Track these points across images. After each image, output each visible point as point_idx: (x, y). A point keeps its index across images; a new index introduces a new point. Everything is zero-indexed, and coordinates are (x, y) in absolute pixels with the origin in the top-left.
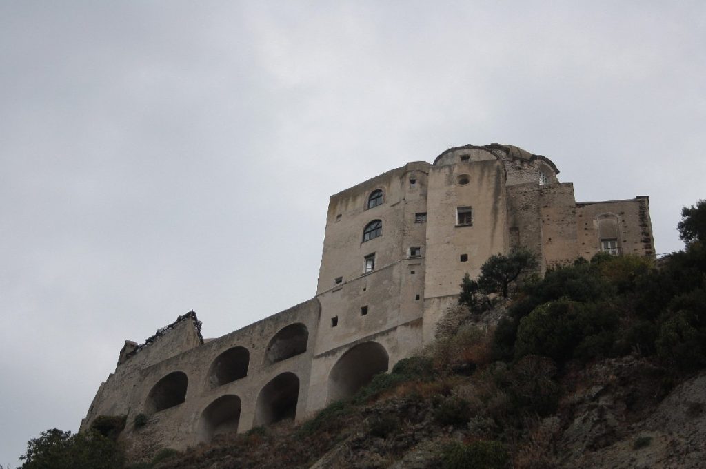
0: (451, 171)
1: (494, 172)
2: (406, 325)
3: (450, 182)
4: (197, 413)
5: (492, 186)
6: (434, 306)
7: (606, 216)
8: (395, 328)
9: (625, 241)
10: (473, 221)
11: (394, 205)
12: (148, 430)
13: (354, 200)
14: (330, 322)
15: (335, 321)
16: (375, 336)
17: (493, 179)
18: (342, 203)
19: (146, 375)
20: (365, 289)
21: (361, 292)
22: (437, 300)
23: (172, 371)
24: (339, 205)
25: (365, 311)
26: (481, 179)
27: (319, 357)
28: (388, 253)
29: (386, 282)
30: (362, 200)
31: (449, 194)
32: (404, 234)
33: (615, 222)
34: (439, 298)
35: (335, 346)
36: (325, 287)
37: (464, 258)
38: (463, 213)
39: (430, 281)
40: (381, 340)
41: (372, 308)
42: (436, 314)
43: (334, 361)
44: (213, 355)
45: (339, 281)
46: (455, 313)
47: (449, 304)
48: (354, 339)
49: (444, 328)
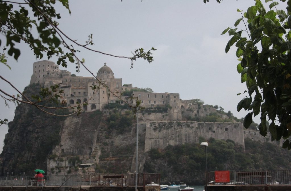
8: (97, 103)
9: (119, 85)
14: (90, 100)
19: (69, 98)
23: (72, 99)
28: (95, 93)
29: (96, 97)
33: (118, 81)
35: (90, 103)
36: (89, 94)
37: (104, 98)
38: (104, 91)
39: (100, 100)
40: (95, 104)
41: (94, 99)
42: (101, 105)
43: (91, 105)
44: (77, 99)
45: (90, 94)
46: (103, 105)
47: (102, 104)
48: (93, 103)
49: (102, 106)
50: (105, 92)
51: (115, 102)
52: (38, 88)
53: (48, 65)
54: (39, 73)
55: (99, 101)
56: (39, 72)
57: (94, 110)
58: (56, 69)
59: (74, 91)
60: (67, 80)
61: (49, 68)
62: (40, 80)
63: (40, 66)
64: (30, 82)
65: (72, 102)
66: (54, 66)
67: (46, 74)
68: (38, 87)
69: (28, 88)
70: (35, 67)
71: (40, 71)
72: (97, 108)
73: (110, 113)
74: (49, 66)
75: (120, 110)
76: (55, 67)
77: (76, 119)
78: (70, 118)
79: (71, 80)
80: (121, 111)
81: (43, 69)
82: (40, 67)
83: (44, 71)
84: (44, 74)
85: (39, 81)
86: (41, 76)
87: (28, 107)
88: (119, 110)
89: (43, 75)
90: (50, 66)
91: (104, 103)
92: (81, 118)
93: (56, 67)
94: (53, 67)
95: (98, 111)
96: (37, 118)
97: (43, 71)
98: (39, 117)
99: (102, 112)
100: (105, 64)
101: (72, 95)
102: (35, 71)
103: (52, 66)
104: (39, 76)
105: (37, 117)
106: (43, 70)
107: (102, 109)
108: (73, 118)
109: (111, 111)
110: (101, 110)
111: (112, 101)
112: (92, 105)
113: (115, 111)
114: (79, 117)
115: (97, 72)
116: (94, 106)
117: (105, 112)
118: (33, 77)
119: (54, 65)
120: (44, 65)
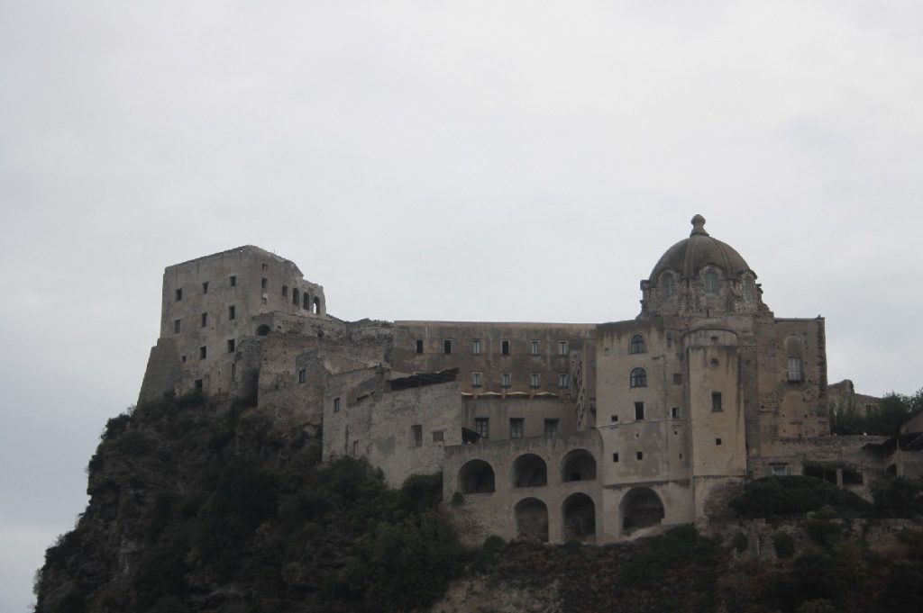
0: (705, 352)
1: (736, 360)
2: (675, 482)
3: (705, 366)
4: (510, 507)
5: (736, 374)
6: (701, 485)
7: (793, 335)
8: (667, 482)
9: (806, 363)
10: (723, 407)
11: (654, 359)
12: (467, 507)
13: (619, 337)
14: (612, 458)
15: (616, 458)
16: (653, 483)
17: (736, 366)
18: (607, 336)
19: (451, 453)
20: (638, 435)
21: (635, 437)
22: (703, 480)
23: (476, 458)
24: (605, 339)
25: (640, 456)
26: (727, 365)
27: (608, 487)
28: (654, 407)
29: (655, 435)
30: (625, 341)
31: (705, 376)
32: (667, 394)
33: (799, 339)
34: (705, 477)
35: (619, 481)
36: (603, 420)
37: (719, 442)
38: (717, 397)
39: (696, 460)
40: (657, 490)
41: (645, 456)
42: (703, 491)
43: (621, 495)
44: (512, 454)
45: (615, 419)
46: (716, 491)
47: (711, 483)
48: (635, 479)
49: (709, 504)
50: (729, 401)
51: (798, 471)
52: (196, 420)
53: (264, 281)
54: (204, 331)
55: (688, 464)
56: (204, 324)
57: (642, 532)
58: (306, 307)
59: (479, 414)
60: (420, 343)
61: (265, 296)
62: (208, 376)
63: (206, 285)
64: (142, 394)
65: (479, 477)
66: (296, 291)
67: (251, 331)
68: (196, 416)
69: (129, 424)
70: (174, 296)
71: (204, 316)
72: (674, 516)
73: (784, 546)
74: (269, 283)
75: (857, 527)
76: (301, 296)
77: (515, 595)
78: (471, 592)
79: (448, 345)
80: (866, 529)
81: (228, 305)
82: (205, 292)
83: (233, 316)
84: (235, 336)
85: (199, 384)
86: (217, 348)
87: (132, 546)
88: (849, 523)
89: (231, 343)
90: (275, 284)
91: (725, 481)
92: (555, 585)
93: (306, 295)
94: (291, 297)
95: (685, 533)
96: (221, 600)
97: (227, 314)
98: (232, 590)
99: (718, 539)
100: (698, 221)
101: (469, 436)
102: (174, 319)
103: (285, 289)
104: (204, 350)
105: (217, 591)
106: (232, 309)
107: (712, 519)
108: (492, 586)
109: (788, 528)
110: (704, 529)
111: (779, 465)
112: (629, 494)
113: (819, 534)
114: (537, 585)
115: (647, 277)
116: (641, 504)
117: (741, 543)
118: (160, 357)
119: (299, 286)
120: (233, 279)
